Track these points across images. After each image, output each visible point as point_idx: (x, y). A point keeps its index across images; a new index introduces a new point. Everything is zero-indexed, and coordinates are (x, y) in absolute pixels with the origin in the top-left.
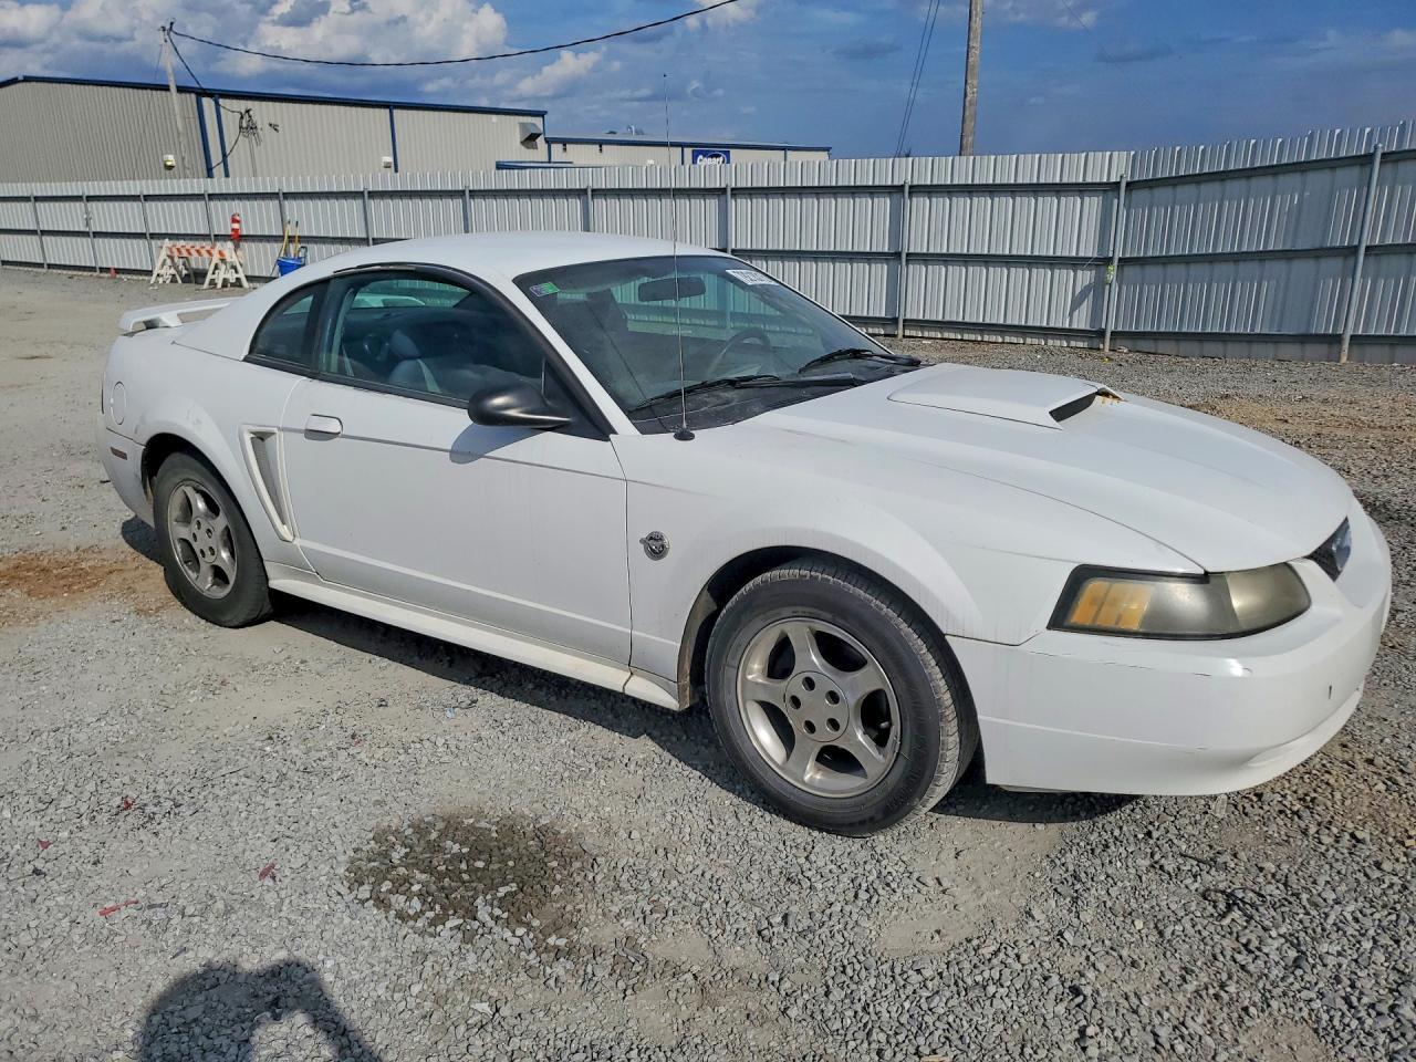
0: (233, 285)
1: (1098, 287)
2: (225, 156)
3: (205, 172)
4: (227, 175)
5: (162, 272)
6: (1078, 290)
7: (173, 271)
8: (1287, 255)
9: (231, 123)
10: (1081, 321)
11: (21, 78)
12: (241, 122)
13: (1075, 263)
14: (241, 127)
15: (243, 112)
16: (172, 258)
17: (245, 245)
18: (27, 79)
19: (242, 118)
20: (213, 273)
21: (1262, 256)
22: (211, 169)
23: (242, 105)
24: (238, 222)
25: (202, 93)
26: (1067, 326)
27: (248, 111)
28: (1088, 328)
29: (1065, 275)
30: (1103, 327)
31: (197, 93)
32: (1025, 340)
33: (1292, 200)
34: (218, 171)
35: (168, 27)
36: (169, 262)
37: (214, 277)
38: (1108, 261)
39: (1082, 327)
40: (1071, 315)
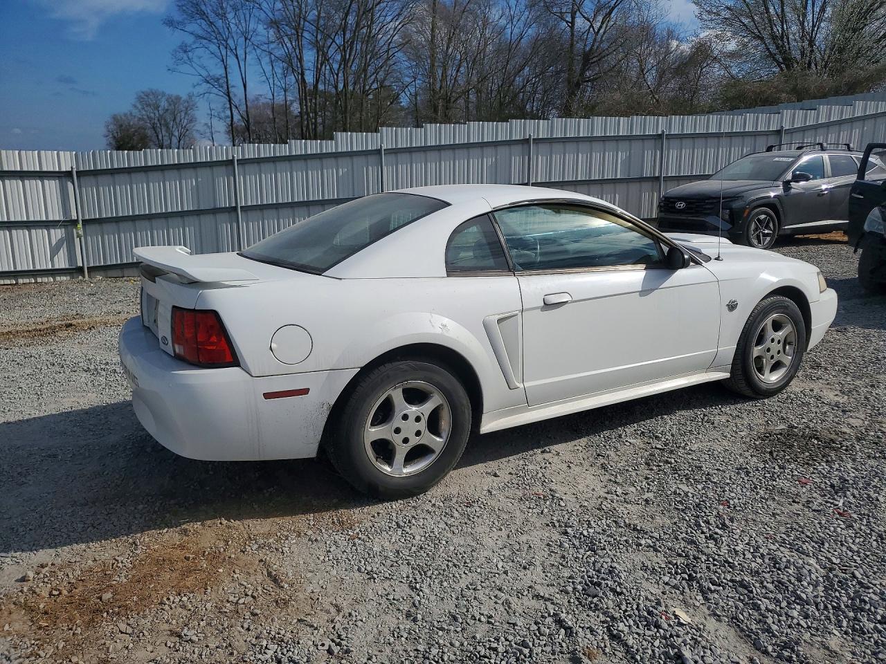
1: (69, 240)
6: (54, 243)
8: (198, 213)
10: (61, 262)
13: (48, 225)
21: (182, 214)
26: (50, 267)
28: (67, 267)
29: (39, 234)
30: (80, 264)
32: (17, 281)
33: (192, 182)
38: (75, 223)
39: (63, 267)
40: (52, 260)
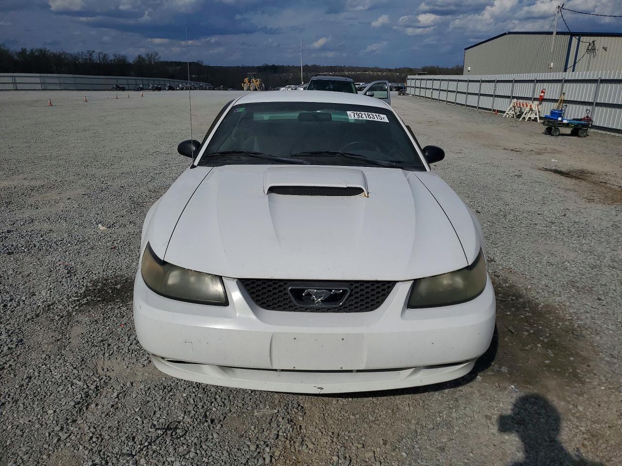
0: (533, 120)
2: (575, 63)
3: (564, 69)
4: (573, 71)
5: (509, 113)
7: (513, 113)
9: (583, 47)
11: (507, 33)
12: (589, 47)
14: (588, 49)
15: (591, 42)
16: (514, 107)
17: (544, 103)
18: (510, 33)
19: (590, 45)
20: (525, 114)
22: (567, 69)
23: (590, 39)
24: (544, 93)
25: (573, 34)
27: (593, 42)
31: (570, 35)
34: (570, 70)
35: (561, 6)
36: (513, 109)
37: (525, 116)
